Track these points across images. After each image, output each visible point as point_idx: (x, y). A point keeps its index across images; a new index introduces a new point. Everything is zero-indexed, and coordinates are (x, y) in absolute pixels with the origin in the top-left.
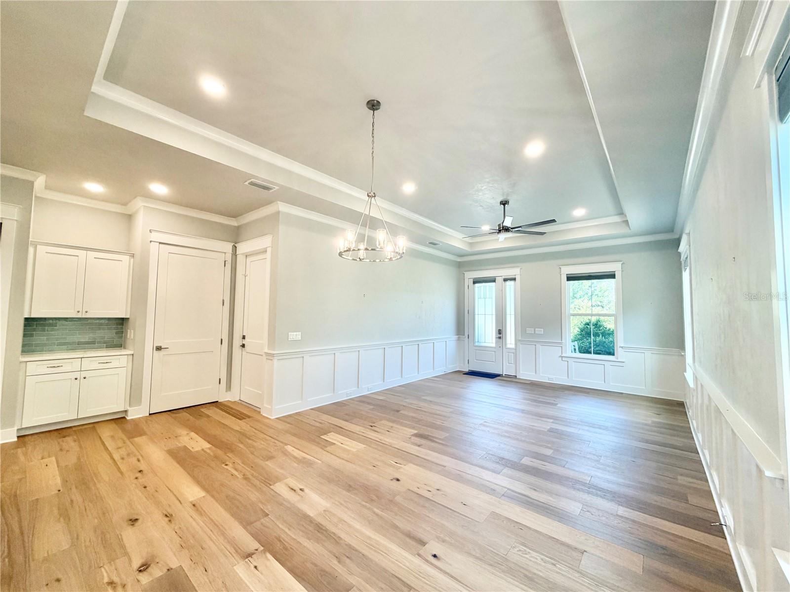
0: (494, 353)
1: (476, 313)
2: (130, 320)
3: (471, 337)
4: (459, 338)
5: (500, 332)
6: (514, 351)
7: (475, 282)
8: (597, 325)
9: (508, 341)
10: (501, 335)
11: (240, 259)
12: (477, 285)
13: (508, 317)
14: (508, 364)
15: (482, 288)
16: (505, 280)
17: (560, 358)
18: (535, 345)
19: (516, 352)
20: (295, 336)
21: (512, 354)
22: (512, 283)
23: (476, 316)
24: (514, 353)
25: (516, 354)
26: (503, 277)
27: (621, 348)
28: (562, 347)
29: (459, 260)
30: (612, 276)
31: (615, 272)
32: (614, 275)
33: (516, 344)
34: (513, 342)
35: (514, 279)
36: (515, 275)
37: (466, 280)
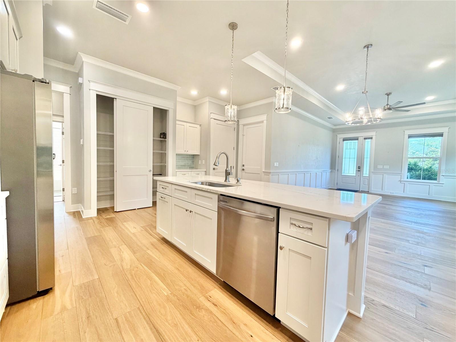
0: (354, 179)
1: (344, 157)
2: (200, 156)
3: (340, 170)
4: (331, 171)
5: (359, 168)
6: (368, 178)
7: (344, 140)
8: (415, 165)
9: (364, 173)
10: (360, 169)
11: (241, 127)
12: (345, 142)
13: (365, 160)
14: (363, 185)
15: (349, 143)
16: (365, 139)
17: (400, 182)
18: (383, 175)
19: (370, 178)
20: (276, 164)
21: (367, 180)
22: (370, 140)
23: (344, 159)
24: (368, 179)
25: (369, 180)
26: (364, 137)
27: (442, 176)
28: (401, 176)
29: (334, 127)
30: (441, 135)
31: (443, 133)
32: (443, 135)
33: (369, 174)
34: (368, 173)
35: (372, 138)
36: (372, 136)
37: (338, 139)
